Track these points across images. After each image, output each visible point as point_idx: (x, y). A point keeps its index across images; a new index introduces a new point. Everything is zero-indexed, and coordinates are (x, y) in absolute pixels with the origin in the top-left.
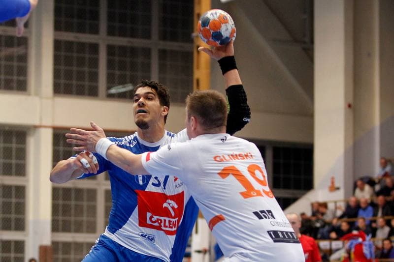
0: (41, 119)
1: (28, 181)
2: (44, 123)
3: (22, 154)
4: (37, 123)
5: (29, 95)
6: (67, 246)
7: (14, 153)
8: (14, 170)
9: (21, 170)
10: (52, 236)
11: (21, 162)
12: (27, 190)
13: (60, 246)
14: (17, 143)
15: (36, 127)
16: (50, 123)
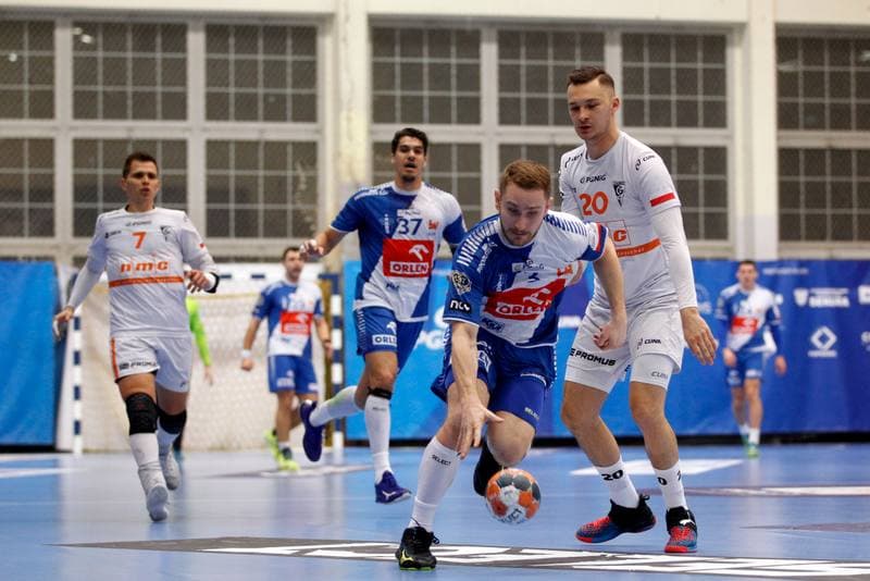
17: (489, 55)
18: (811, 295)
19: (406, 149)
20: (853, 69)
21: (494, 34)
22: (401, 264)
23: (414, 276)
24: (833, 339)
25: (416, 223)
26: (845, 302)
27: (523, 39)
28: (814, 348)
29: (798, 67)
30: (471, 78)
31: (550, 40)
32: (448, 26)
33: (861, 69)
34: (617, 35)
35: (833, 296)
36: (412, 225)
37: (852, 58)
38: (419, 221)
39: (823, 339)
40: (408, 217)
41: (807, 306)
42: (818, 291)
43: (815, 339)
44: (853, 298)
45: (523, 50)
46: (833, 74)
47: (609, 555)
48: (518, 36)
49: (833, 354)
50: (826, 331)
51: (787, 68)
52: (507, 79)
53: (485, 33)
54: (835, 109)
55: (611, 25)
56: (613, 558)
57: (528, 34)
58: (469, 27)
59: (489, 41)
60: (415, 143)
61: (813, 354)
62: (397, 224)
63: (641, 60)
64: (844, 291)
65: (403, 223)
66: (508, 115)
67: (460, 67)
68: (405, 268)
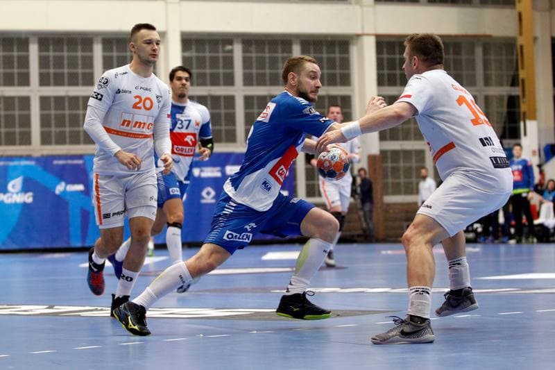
0: (363, 28)
1: (353, 91)
2: (366, 31)
3: (346, 64)
4: (359, 32)
5: (350, 3)
6: (395, 154)
7: (338, 63)
8: (338, 80)
9: (345, 80)
10: (380, 145)
11: (345, 72)
12: (353, 99)
13: (389, 154)
14: (340, 53)
15: (358, 36)
16: (373, 32)
17: (34, 50)
18: (201, 171)
19: (180, 79)
20: (221, 55)
21: (36, 39)
22: (180, 147)
23: (187, 155)
24: (213, 193)
25: (187, 122)
26: (219, 174)
27: (51, 42)
28: (203, 198)
29: (193, 54)
30: (25, 62)
31: (65, 43)
32: (13, 36)
33: (224, 55)
34: (99, 39)
35: (213, 172)
36: (185, 124)
37: (220, 49)
38: (190, 121)
39: (208, 193)
40: (183, 119)
41: (199, 177)
42: (205, 169)
43: (204, 193)
44: (223, 172)
45: (51, 48)
46: (211, 57)
47: (99, 308)
48: (49, 41)
49: (213, 201)
50: (210, 189)
51: (187, 54)
52: (43, 62)
53: (31, 39)
54: (212, 75)
55: (97, 34)
56: (102, 310)
57: (53, 39)
58: (23, 36)
59: (34, 43)
60: (186, 75)
61: (203, 201)
62: (176, 123)
63: (112, 51)
64: (219, 168)
65: (180, 122)
66: (44, 81)
67: (19, 57)
68: (182, 150)
